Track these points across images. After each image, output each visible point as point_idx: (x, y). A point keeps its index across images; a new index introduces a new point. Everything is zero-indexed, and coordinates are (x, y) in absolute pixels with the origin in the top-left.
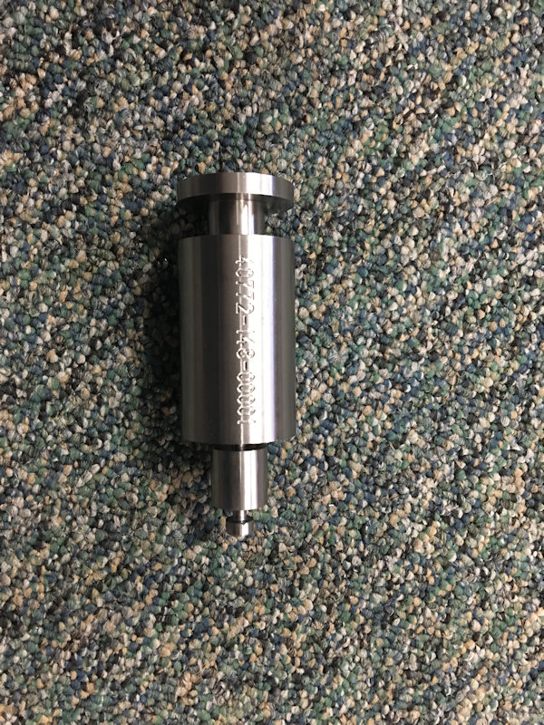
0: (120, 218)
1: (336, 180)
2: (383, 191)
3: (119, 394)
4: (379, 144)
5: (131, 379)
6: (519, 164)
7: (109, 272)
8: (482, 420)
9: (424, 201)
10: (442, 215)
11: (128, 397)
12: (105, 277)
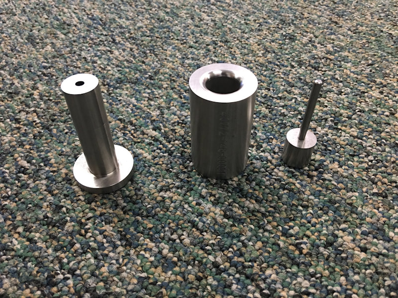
0: (178, 275)
1: (163, 164)
2: (170, 146)
3: (299, 280)
4: (147, 147)
5: (288, 272)
6: (162, 100)
7: (215, 283)
8: (282, 111)
9: (176, 131)
10: (183, 125)
11: (300, 274)
12: (218, 286)
